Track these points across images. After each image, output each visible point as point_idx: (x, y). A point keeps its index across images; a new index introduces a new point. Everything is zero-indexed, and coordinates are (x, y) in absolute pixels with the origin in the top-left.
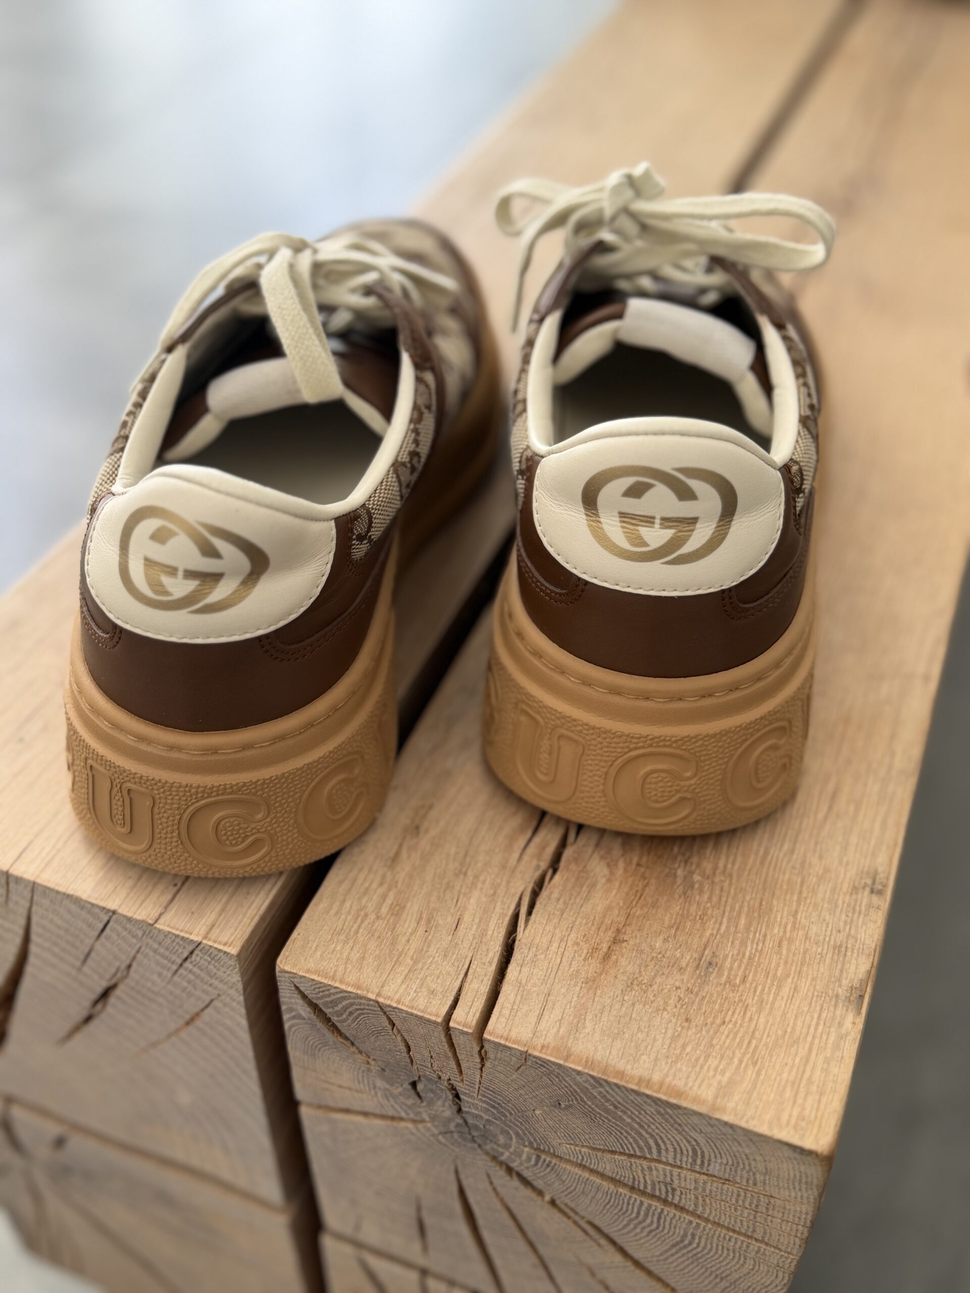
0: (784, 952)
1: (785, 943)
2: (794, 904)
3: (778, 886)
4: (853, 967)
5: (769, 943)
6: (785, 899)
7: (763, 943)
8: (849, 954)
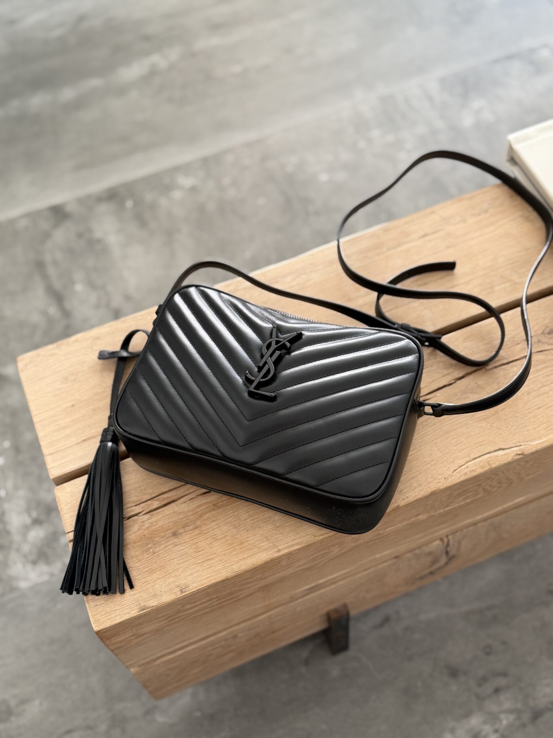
0: (144, 585)
1: (147, 583)
2: (162, 576)
3: (164, 569)
4: (152, 602)
5: (144, 580)
6: (161, 573)
7: (143, 579)
8: (156, 598)
